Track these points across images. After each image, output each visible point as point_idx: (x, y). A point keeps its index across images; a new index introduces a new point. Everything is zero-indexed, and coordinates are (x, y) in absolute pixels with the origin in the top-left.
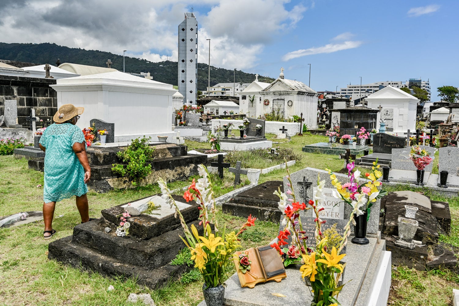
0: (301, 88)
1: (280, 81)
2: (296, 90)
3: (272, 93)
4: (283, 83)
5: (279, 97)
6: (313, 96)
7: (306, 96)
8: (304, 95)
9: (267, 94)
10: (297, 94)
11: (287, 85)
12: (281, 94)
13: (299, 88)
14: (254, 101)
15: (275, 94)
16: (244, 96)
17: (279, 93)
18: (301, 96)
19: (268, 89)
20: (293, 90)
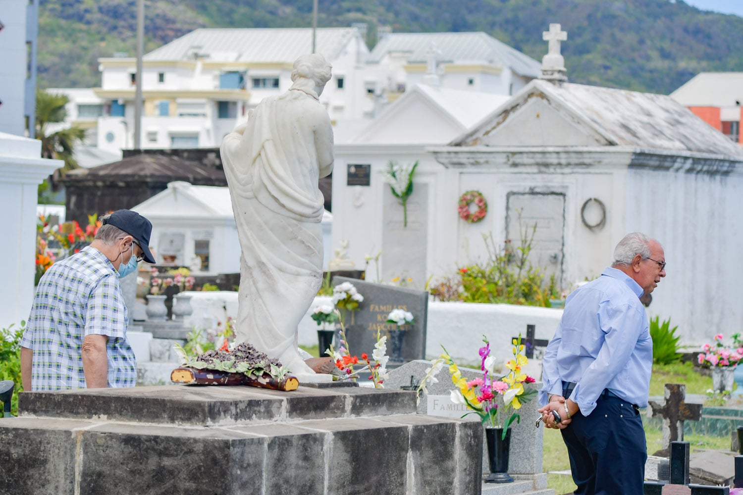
0: (659, 133)
1: (542, 95)
2: (627, 148)
3: (502, 159)
4: (559, 107)
5: (539, 181)
6: (726, 173)
7: (681, 174)
8: (671, 172)
9: (476, 164)
10: (632, 166)
11: (579, 120)
12: (547, 165)
13: (642, 132)
14: (412, 198)
15: (515, 165)
16: (358, 167)
17: (539, 159)
18: (650, 179)
19: (480, 135)
20: (611, 143)
